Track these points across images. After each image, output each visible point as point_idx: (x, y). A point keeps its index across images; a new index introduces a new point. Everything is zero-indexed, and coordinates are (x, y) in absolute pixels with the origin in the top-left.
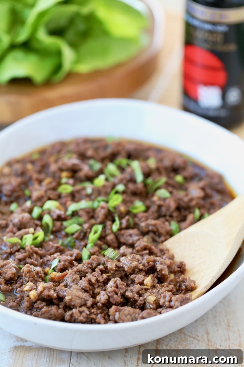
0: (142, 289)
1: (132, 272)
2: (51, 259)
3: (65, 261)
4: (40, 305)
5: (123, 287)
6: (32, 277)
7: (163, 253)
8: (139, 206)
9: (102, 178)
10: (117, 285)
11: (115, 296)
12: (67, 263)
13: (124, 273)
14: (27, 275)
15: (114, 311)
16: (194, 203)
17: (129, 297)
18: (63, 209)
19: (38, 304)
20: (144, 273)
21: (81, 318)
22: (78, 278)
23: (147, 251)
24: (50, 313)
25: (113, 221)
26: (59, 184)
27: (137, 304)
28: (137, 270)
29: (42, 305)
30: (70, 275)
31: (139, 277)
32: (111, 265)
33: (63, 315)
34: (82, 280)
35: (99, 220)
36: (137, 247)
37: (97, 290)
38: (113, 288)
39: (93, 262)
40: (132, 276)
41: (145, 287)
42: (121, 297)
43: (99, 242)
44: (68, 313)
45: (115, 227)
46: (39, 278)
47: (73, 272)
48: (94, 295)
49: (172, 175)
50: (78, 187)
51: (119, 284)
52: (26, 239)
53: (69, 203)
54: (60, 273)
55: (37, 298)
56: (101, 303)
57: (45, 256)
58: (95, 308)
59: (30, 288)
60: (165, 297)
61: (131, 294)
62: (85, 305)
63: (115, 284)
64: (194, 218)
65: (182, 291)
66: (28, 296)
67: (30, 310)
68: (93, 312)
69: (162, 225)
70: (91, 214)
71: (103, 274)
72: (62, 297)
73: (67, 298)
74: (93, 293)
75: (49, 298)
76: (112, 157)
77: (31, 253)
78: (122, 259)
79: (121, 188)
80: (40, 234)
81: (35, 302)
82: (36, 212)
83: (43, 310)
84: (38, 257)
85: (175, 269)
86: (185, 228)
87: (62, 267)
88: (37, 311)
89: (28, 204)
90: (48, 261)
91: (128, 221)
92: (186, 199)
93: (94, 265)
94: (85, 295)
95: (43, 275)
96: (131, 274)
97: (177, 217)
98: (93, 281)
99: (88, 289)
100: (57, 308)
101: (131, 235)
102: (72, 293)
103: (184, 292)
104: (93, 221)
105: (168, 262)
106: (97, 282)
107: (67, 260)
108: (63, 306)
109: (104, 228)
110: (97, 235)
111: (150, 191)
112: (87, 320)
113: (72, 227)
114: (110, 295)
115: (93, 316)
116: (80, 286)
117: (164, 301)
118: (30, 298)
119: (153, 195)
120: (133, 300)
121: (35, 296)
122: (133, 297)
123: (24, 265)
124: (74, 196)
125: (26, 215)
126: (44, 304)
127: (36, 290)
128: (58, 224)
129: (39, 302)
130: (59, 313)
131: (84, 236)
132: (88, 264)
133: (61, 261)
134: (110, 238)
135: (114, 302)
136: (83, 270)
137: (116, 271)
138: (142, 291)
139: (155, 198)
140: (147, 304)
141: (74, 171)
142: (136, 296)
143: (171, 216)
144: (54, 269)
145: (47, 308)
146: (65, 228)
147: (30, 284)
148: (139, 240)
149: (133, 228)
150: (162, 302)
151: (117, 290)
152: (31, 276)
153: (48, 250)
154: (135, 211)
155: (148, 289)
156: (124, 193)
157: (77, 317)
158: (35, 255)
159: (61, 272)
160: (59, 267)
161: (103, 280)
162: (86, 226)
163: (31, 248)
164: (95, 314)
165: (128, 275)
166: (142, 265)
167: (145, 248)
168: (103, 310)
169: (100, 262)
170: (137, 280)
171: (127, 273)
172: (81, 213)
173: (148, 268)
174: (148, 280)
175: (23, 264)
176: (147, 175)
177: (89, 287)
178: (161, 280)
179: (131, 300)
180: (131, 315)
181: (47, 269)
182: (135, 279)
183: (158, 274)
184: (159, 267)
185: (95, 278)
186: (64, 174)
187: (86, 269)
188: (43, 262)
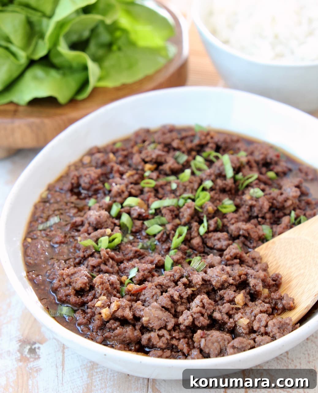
0: (233, 308)
1: (220, 287)
2: (129, 266)
3: (144, 270)
4: (113, 325)
5: (211, 306)
6: (106, 289)
7: (255, 262)
8: (228, 205)
9: (188, 172)
10: (203, 304)
11: (201, 318)
12: (146, 273)
13: (211, 287)
14: (100, 287)
15: (199, 337)
16: (289, 203)
17: (218, 319)
18: (145, 206)
19: (111, 324)
20: (235, 288)
21: (160, 344)
22: (159, 293)
23: (238, 261)
24: (124, 336)
25: (201, 222)
26: (142, 178)
27: (227, 326)
28: (226, 285)
29: (115, 325)
30: (150, 289)
31: (229, 294)
32: (197, 278)
33: (140, 338)
34: (162, 296)
35: (184, 220)
36: (226, 255)
37: (180, 308)
38: (199, 309)
39: (175, 274)
40: (221, 291)
41: (236, 306)
42: (207, 318)
43: (183, 246)
44: (146, 337)
45: (202, 230)
46: (114, 289)
47: (153, 285)
48: (176, 314)
49: (264, 170)
50: (162, 181)
51: (206, 303)
52: (101, 242)
53: (151, 200)
54: (139, 286)
55: (109, 317)
56: (184, 326)
57: (122, 262)
58: (177, 331)
59: (102, 304)
60: (260, 321)
61: (220, 315)
62: (165, 327)
63: (202, 303)
64: (290, 221)
65: (278, 309)
66: (100, 313)
67: (101, 329)
68: (175, 337)
69: (255, 229)
70: (175, 213)
71: (187, 288)
72: (139, 317)
73: (144, 319)
74: (175, 311)
75: (124, 318)
76: (200, 149)
77: (107, 258)
78: (209, 271)
79: (208, 184)
80: (118, 236)
81: (108, 322)
82: (115, 209)
83: (117, 332)
84: (114, 262)
85: (269, 283)
86: (280, 233)
87: (141, 278)
88: (109, 331)
89: (107, 200)
90: (125, 268)
91: (216, 223)
92: (281, 198)
93: (177, 277)
94: (165, 315)
95: (119, 286)
96: (220, 289)
97: (270, 218)
98: (176, 297)
99: (169, 307)
100: (132, 329)
101: (219, 239)
102: (151, 312)
103: (280, 311)
104: (177, 221)
105: (262, 274)
106: (181, 299)
107: (147, 269)
108: (139, 327)
109: (190, 229)
110: (182, 238)
111: (241, 188)
112: (168, 345)
113: (154, 228)
114: (195, 316)
115: (174, 342)
116: (160, 303)
117: (258, 325)
118: (102, 316)
119: (243, 193)
120: (221, 322)
121: (108, 315)
122: (222, 319)
123: (98, 273)
124: (157, 192)
125: (104, 213)
126: (118, 323)
127: (109, 308)
128: (138, 223)
129: (111, 321)
130: (135, 336)
131: (167, 238)
132: (171, 276)
133: (140, 270)
134: (196, 241)
135: (199, 325)
136: (165, 283)
137: (202, 285)
138: (232, 311)
139: (246, 197)
140: (238, 327)
141: (158, 164)
142: (226, 317)
143: (263, 218)
144: (131, 279)
145: (121, 329)
146: (147, 228)
147: (103, 298)
148: (228, 245)
149: (222, 231)
150: (257, 327)
151: (204, 311)
152: (104, 289)
153: (127, 254)
154: (224, 211)
155: (239, 309)
156: (212, 189)
157: (155, 343)
158: (111, 261)
159: (139, 284)
160: (137, 278)
161: (187, 296)
162: (169, 227)
163: (107, 253)
164: (177, 339)
165: (217, 290)
166: (233, 280)
167: (235, 257)
168: (187, 334)
169: (183, 274)
170: (226, 297)
171: (215, 288)
172: (164, 211)
173: (239, 282)
174: (240, 298)
175: (97, 271)
176: (237, 170)
177: (171, 305)
178: (254, 296)
179: (220, 322)
180: (219, 342)
181: (124, 278)
182: (225, 296)
183: (250, 290)
184: (252, 282)
185: (178, 294)
186: (148, 166)
187: (168, 283)
188: (120, 270)
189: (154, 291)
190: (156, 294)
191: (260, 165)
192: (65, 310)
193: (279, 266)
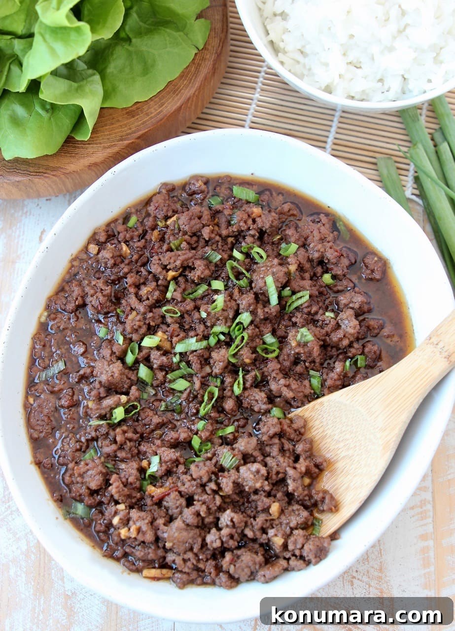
0: (266, 521)
3: (167, 462)
5: (242, 524)
6: (124, 496)
10: (233, 523)
11: (231, 542)
12: (170, 464)
14: (117, 495)
15: (228, 564)
17: (249, 537)
22: (184, 505)
25: (235, 376)
32: (228, 484)
34: (187, 509)
35: (215, 370)
38: (228, 532)
39: (202, 477)
41: (270, 518)
43: (214, 414)
45: (237, 388)
49: (319, 269)
51: (237, 523)
52: (116, 413)
56: (212, 547)
58: (204, 553)
59: (120, 520)
60: (295, 543)
61: (252, 532)
62: (191, 550)
68: (201, 560)
70: (205, 358)
71: (215, 495)
73: (168, 545)
77: (123, 442)
78: (243, 469)
79: (246, 318)
82: (131, 357)
85: (311, 471)
90: (145, 452)
91: (254, 377)
94: (191, 536)
98: (203, 513)
99: (196, 525)
102: (175, 536)
104: (207, 369)
106: (208, 513)
107: (170, 460)
113: (179, 383)
114: (224, 539)
115: (201, 565)
116: (185, 519)
117: (293, 546)
122: (254, 536)
131: (194, 398)
132: (197, 479)
133: (163, 461)
134: (229, 405)
135: (229, 547)
136: (190, 492)
138: (266, 525)
141: (184, 267)
142: (258, 534)
146: (170, 381)
147: (122, 507)
150: (292, 549)
151: (234, 532)
155: (274, 520)
158: (128, 443)
161: (216, 507)
164: (204, 561)
169: (212, 477)
170: (260, 506)
172: (191, 358)
173: (276, 481)
174: (275, 510)
177: (197, 522)
181: (144, 463)
182: (259, 503)
185: (205, 508)
186: (171, 274)
187: (194, 490)
188: (139, 452)
189: (178, 503)
190: (180, 505)
191: (315, 263)
192: (80, 509)
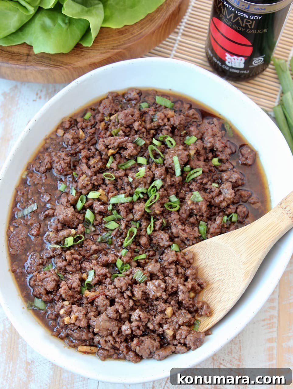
3: (99, 275)
5: (146, 319)
8: (174, 202)
10: (140, 318)
12: (101, 277)
14: (64, 295)
15: (135, 346)
17: (150, 329)
19: (72, 327)
22: (109, 305)
23: (174, 267)
31: (161, 306)
35: (136, 217)
37: (124, 316)
38: (137, 323)
40: (156, 302)
41: (165, 316)
42: (142, 328)
43: (133, 246)
44: (96, 339)
45: (149, 230)
46: (75, 292)
48: (120, 320)
51: (143, 318)
52: (67, 241)
56: (125, 333)
59: (65, 311)
60: (181, 335)
61: (152, 325)
62: (111, 335)
70: (130, 208)
73: (95, 330)
77: (71, 260)
78: (149, 283)
79: (159, 183)
84: (77, 262)
85: (195, 288)
90: (85, 268)
91: (161, 223)
93: (123, 289)
94: (112, 326)
98: (120, 311)
99: (115, 318)
100: (87, 333)
102: (100, 324)
104: (131, 216)
105: (190, 285)
106: (124, 309)
108: (92, 330)
109: (140, 226)
110: (132, 240)
111: (187, 181)
113: (112, 224)
114: (133, 329)
116: (108, 314)
121: (69, 322)
122: (153, 328)
124: (117, 182)
128: (99, 218)
131: (121, 234)
132: (118, 288)
133: (96, 274)
134: (143, 241)
135: (136, 334)
138: (163, 321)
141: (120, 148)
142: (157, 327)
146: (105, 223)
147: (67, 304)
150: (178, 337)
151: (140, 324)
153: (88, 250)
155: (168, 318)
158: (74, 261)
161: (129, 308)
164: (119, 343)
169: (129, 288)
170: (159, 309)
172: (120, 208)
173: (171, 293)
174: (169, 312)
181: (84, 276)
184: (181, 298)
185: (122, 307)
187: (116, 295)
188: (81, 268)
190: (106, 304)
191: (208, 151)
193: (207, 266)
